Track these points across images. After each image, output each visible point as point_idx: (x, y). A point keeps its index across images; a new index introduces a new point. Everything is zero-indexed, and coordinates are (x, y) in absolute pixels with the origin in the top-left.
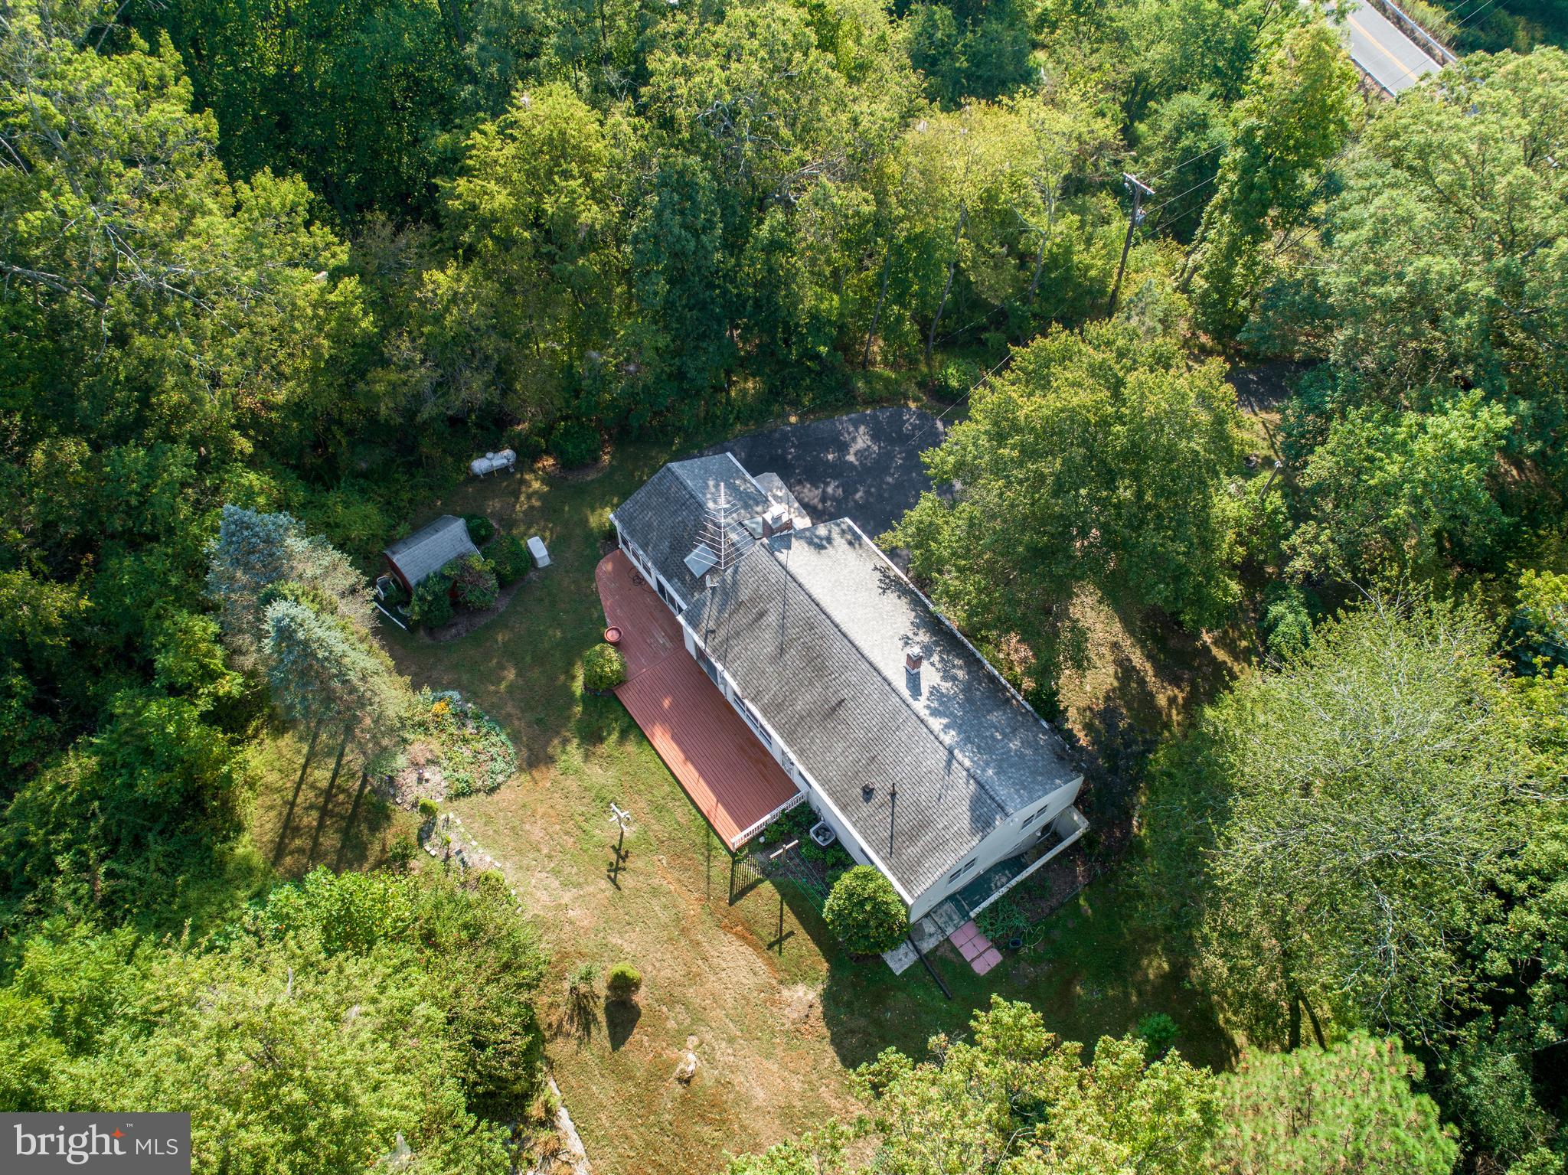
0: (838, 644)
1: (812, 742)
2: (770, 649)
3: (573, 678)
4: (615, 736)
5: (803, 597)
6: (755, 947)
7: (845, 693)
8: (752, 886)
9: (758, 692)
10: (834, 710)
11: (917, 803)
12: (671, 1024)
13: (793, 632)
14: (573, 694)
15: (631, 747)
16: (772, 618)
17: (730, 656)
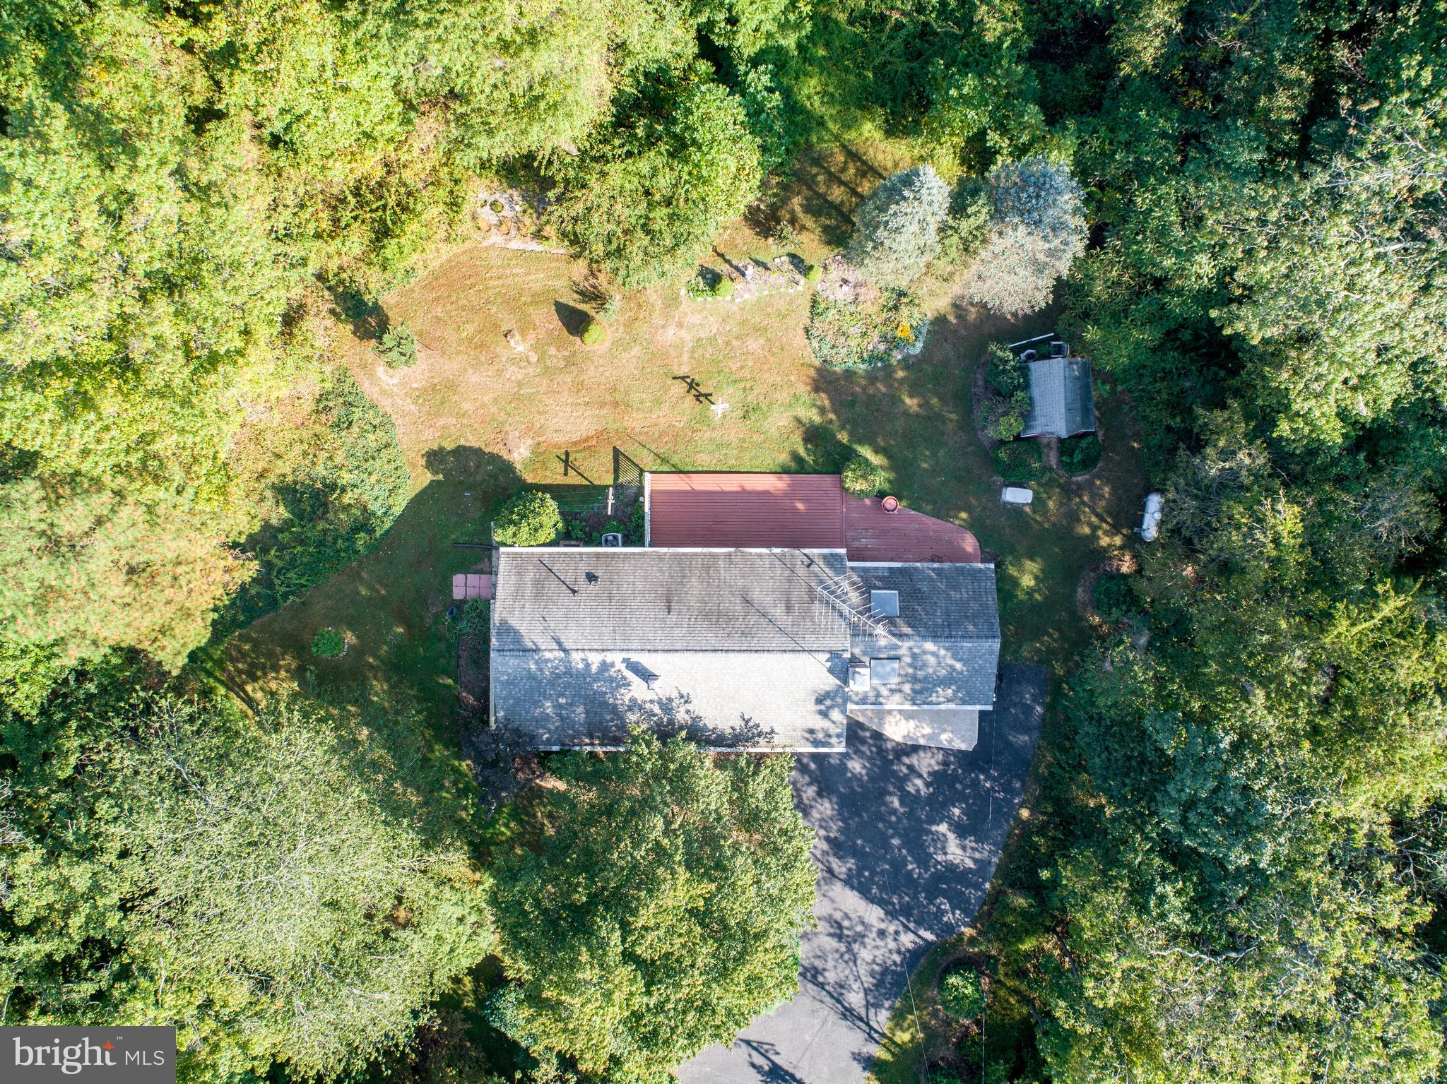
0: (713, 642)
1: (661, 570)
2: (756, 594)
3: (876, 452)
4: (802, 451)
5: (773, 646)
6: (575, 444)
7: (673, 617)
8: (616, 470)
9: (731, 562)
10: (669, 601)
11: (555, 603)
12: (553, 351)
13: (753, 619)
14: (860, 442)
15: (784, 458)
16: (779, 613)
17: (777, 563)
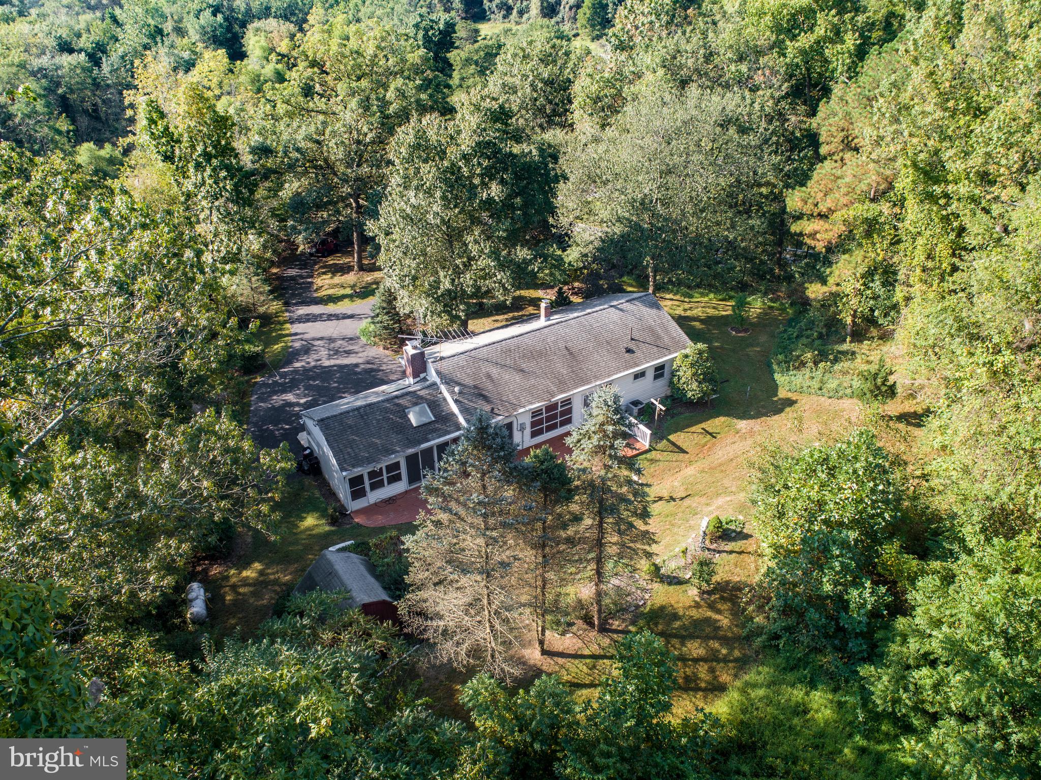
2: (518, 378)
6: (714, 444)
7: (562, 345)
8: (674, 444)
10: (571, 354)
11: (639, 330)
13: (509, 362)
16: (495, 371)
17: (515, 402)
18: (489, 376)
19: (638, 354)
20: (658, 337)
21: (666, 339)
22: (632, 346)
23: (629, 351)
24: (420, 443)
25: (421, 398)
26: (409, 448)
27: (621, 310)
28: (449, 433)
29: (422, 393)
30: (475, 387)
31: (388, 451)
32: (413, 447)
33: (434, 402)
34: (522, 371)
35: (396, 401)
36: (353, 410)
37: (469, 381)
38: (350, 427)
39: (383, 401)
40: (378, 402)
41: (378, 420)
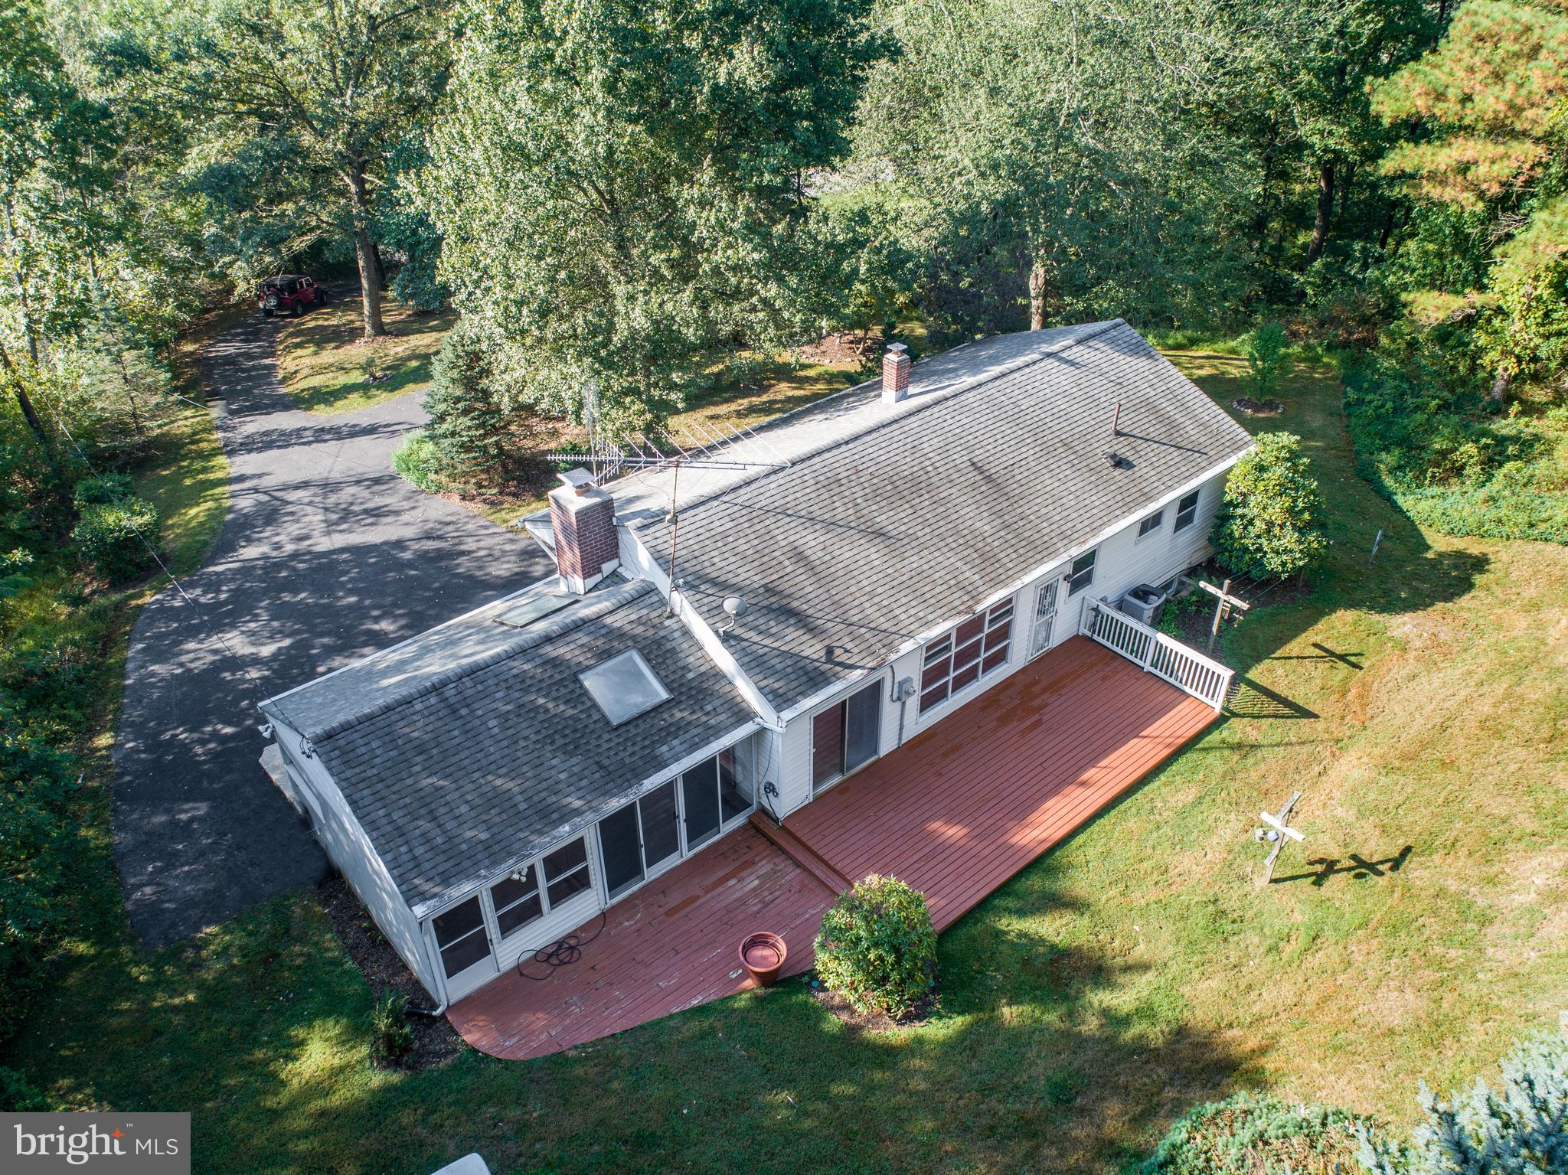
2: (874, 553)
6: (1368, 685)
7: (961, 459)
9: (964, 589)
10: (989, 479)
13: (843, 513)
16: (811, 541)
18: (799, 556)
19: (1142, 468)
20: (1173, 426)
21: (1191, 429)
22: (1122, 448)
23: (1120, 463)
24: (641, 775)
25: (620, 635)
26: (609, 794)
27: (1071, 363)
28: (717, 732)
29: (617, 620)
30: (769, 590)
31: (550, 816)
32: (621, 789)
33: (658, 643)
34: (880, 534)
35: (549, 651)
36: (424, 694)
37: (749, 576)
38: (421, 749)
39: (510, 656)
40: (497, 660)
41: (504, 717)
